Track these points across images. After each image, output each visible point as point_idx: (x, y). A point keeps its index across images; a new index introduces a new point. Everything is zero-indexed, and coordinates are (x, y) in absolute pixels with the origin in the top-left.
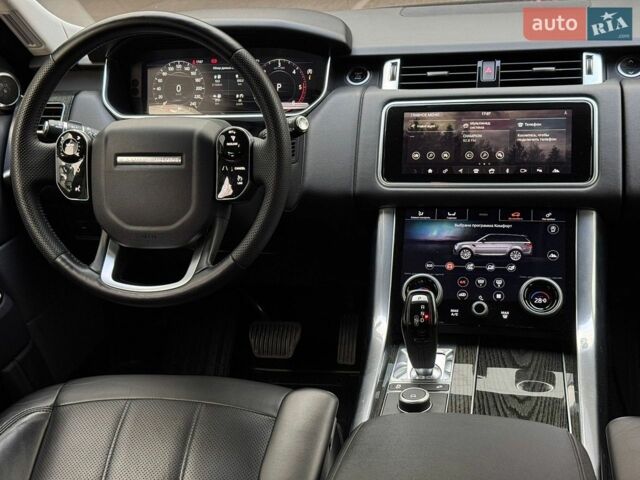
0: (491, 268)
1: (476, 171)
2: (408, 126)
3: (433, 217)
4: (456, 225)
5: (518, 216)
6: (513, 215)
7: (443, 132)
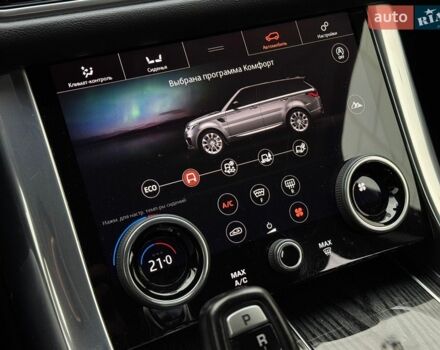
0: (267, 158)
3: (117, 76)
4: (171, 82)
5: (277, 38)
6: (268, 39)
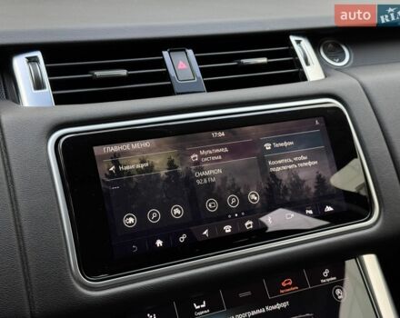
1: (228, 229)
2: (105, 168)
5: (290, 283)
6: (284, 284)
7: (163, 173)
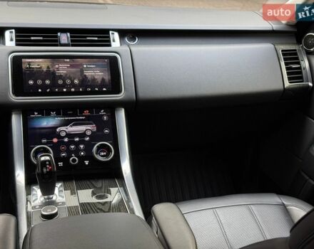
0: (77, 139)
2: (25, 66)
3: (43, 115)
4: (56, 119)
7: (45, 70)
